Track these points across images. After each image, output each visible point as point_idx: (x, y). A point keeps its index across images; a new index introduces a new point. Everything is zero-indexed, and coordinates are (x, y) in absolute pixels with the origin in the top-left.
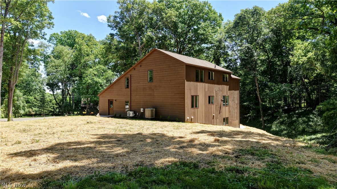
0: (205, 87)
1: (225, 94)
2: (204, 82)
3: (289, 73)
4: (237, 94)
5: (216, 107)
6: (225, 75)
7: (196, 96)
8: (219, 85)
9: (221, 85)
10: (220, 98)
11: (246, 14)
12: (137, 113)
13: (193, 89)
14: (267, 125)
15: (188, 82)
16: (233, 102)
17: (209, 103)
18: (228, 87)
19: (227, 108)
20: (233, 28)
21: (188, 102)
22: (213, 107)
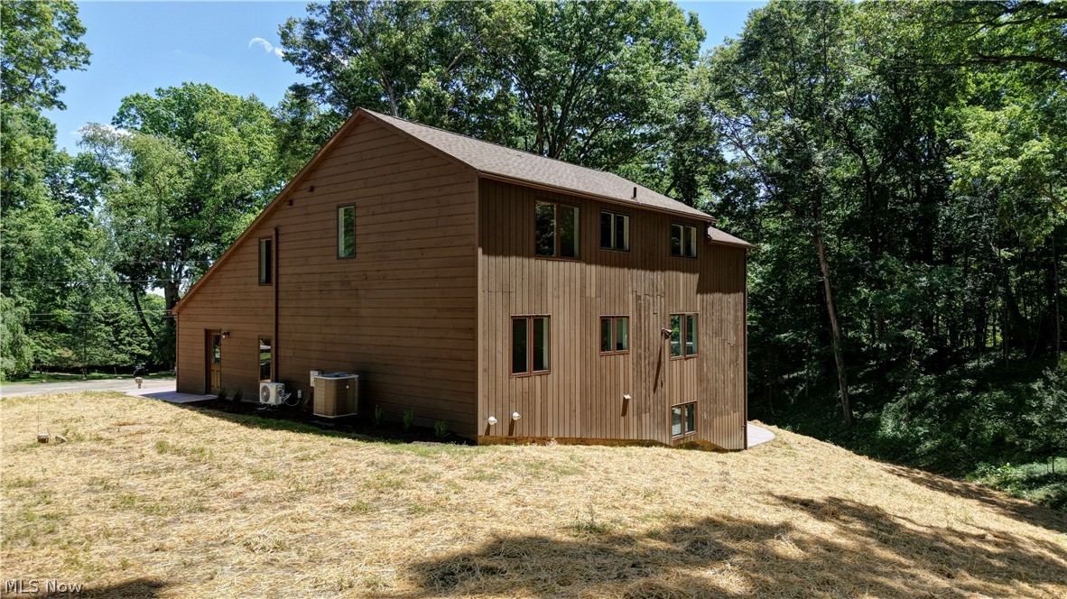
0: (583, 279)
1: (681, 308)
2: (579, 259)
3: (944, 225)
4: (736, 305)
5: (638, 363)
6: (682, 227)
7: (539, 321)
8: (653, 269)
9: (663, 270)
10: (656, 325)
11: (784, 11)
12: (299, 392)
13: (519, 288)
14: (862, 413)
15: (492, 259)
16: (716, 341)
17: (605, 346)
18: (695, 278)
19: (691, 365)
20: (737, 62)
21: (493, 347)
22: (624, 364)
